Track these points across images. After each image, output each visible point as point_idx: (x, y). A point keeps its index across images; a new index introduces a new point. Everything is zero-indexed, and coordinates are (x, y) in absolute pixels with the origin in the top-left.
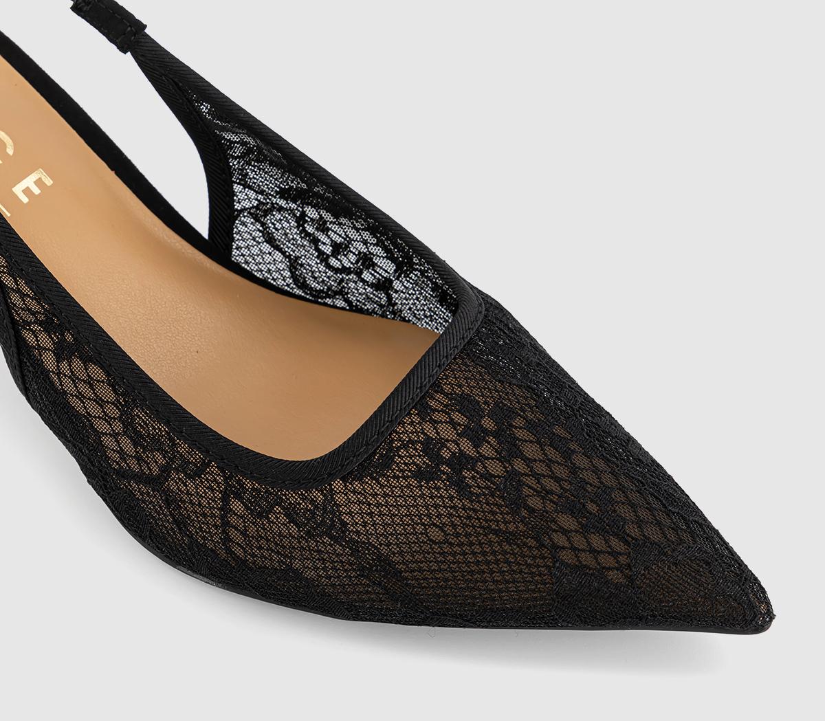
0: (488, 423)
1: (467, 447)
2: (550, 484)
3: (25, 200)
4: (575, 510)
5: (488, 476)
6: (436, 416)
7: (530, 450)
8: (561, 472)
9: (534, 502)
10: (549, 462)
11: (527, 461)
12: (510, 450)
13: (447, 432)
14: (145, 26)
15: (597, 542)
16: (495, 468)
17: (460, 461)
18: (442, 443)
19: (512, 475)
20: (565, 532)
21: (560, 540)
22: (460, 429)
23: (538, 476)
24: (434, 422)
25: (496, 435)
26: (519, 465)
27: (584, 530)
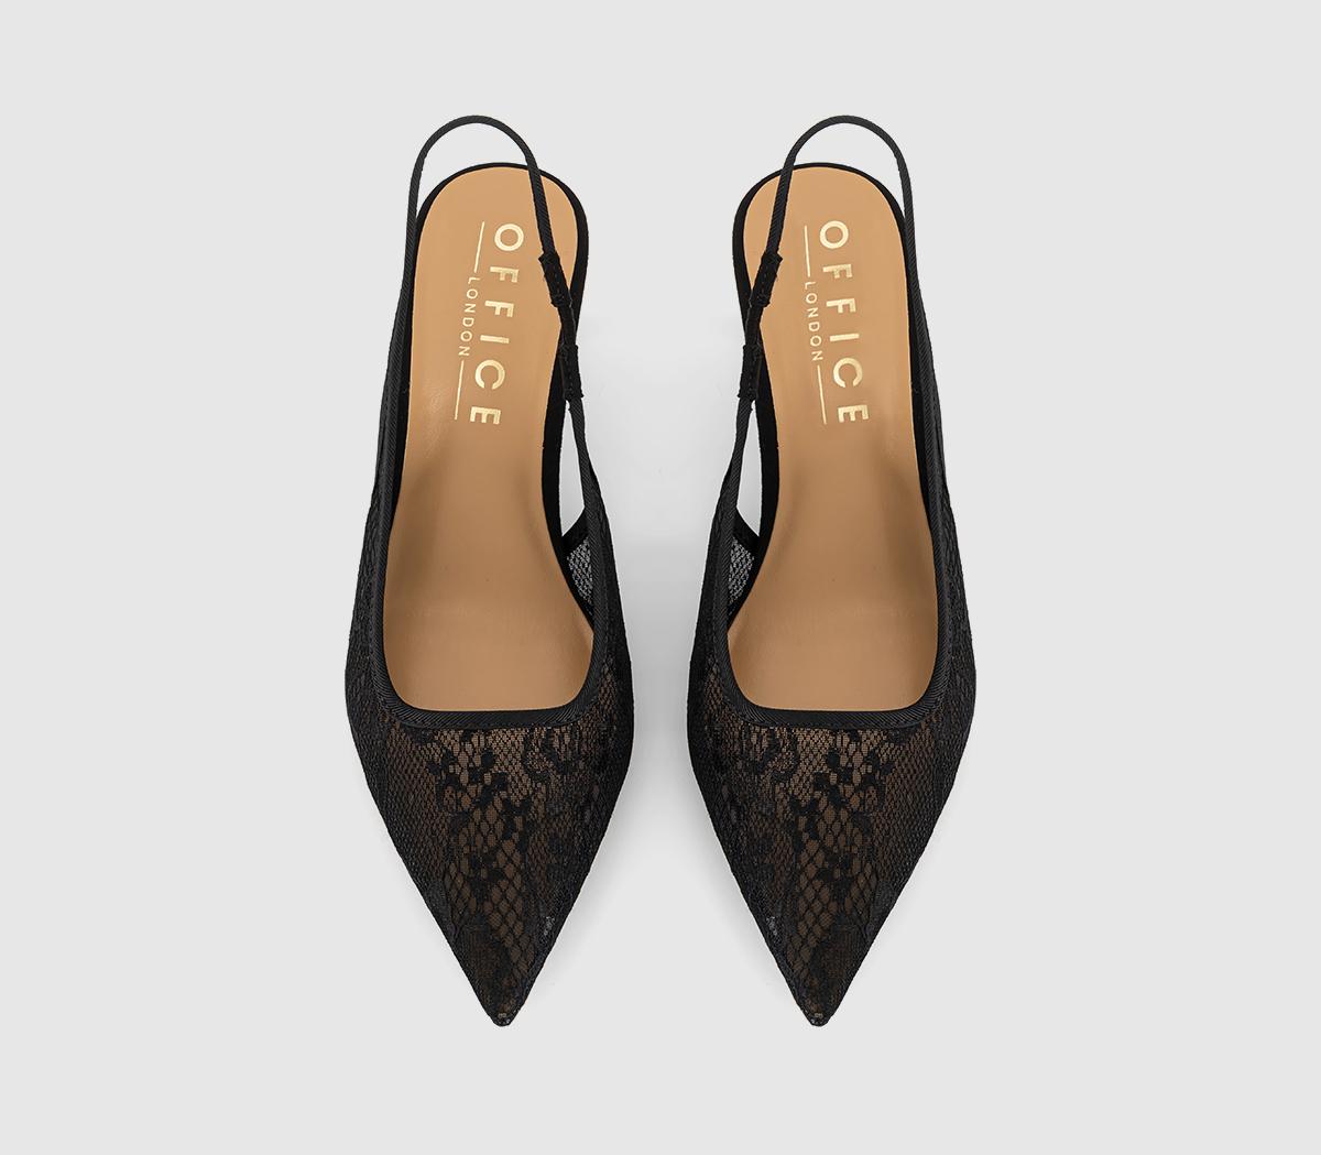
0: (488, 778)
1: (464, 778)
2: (479, 838)
3: (473, 419)
4: (474, 865)
5: (458, 802)
6: (468, 746)
7: (491, 814)
8: (492, 842)
9: (463, 840)
10: (492, 828)
11: (484, 817)
12: (483, 802)
13: (463, 759)
14: (582, 396)
15: (466, 891)
16: (466, 802)
17: (453, 780)
18: (455, 761)
19: (468, 814)
20: (459, 870)
21: (453, 870)
22: (471, 765)
23: (479, 830)
24: (462, 749)
25: (485, 787)
26: (477, 814)
27: (467, 879)
